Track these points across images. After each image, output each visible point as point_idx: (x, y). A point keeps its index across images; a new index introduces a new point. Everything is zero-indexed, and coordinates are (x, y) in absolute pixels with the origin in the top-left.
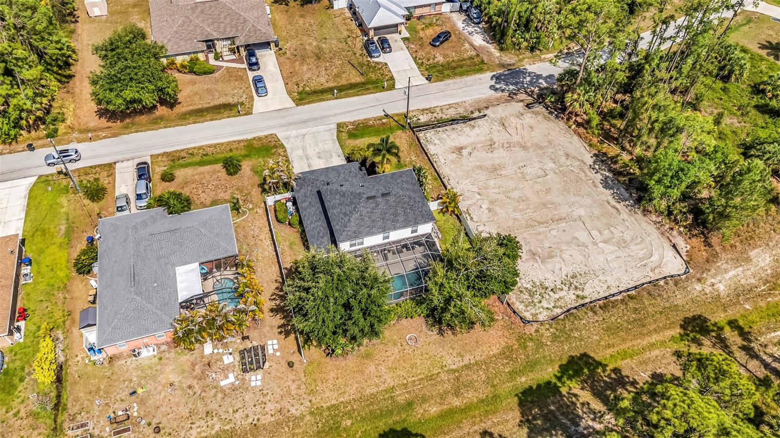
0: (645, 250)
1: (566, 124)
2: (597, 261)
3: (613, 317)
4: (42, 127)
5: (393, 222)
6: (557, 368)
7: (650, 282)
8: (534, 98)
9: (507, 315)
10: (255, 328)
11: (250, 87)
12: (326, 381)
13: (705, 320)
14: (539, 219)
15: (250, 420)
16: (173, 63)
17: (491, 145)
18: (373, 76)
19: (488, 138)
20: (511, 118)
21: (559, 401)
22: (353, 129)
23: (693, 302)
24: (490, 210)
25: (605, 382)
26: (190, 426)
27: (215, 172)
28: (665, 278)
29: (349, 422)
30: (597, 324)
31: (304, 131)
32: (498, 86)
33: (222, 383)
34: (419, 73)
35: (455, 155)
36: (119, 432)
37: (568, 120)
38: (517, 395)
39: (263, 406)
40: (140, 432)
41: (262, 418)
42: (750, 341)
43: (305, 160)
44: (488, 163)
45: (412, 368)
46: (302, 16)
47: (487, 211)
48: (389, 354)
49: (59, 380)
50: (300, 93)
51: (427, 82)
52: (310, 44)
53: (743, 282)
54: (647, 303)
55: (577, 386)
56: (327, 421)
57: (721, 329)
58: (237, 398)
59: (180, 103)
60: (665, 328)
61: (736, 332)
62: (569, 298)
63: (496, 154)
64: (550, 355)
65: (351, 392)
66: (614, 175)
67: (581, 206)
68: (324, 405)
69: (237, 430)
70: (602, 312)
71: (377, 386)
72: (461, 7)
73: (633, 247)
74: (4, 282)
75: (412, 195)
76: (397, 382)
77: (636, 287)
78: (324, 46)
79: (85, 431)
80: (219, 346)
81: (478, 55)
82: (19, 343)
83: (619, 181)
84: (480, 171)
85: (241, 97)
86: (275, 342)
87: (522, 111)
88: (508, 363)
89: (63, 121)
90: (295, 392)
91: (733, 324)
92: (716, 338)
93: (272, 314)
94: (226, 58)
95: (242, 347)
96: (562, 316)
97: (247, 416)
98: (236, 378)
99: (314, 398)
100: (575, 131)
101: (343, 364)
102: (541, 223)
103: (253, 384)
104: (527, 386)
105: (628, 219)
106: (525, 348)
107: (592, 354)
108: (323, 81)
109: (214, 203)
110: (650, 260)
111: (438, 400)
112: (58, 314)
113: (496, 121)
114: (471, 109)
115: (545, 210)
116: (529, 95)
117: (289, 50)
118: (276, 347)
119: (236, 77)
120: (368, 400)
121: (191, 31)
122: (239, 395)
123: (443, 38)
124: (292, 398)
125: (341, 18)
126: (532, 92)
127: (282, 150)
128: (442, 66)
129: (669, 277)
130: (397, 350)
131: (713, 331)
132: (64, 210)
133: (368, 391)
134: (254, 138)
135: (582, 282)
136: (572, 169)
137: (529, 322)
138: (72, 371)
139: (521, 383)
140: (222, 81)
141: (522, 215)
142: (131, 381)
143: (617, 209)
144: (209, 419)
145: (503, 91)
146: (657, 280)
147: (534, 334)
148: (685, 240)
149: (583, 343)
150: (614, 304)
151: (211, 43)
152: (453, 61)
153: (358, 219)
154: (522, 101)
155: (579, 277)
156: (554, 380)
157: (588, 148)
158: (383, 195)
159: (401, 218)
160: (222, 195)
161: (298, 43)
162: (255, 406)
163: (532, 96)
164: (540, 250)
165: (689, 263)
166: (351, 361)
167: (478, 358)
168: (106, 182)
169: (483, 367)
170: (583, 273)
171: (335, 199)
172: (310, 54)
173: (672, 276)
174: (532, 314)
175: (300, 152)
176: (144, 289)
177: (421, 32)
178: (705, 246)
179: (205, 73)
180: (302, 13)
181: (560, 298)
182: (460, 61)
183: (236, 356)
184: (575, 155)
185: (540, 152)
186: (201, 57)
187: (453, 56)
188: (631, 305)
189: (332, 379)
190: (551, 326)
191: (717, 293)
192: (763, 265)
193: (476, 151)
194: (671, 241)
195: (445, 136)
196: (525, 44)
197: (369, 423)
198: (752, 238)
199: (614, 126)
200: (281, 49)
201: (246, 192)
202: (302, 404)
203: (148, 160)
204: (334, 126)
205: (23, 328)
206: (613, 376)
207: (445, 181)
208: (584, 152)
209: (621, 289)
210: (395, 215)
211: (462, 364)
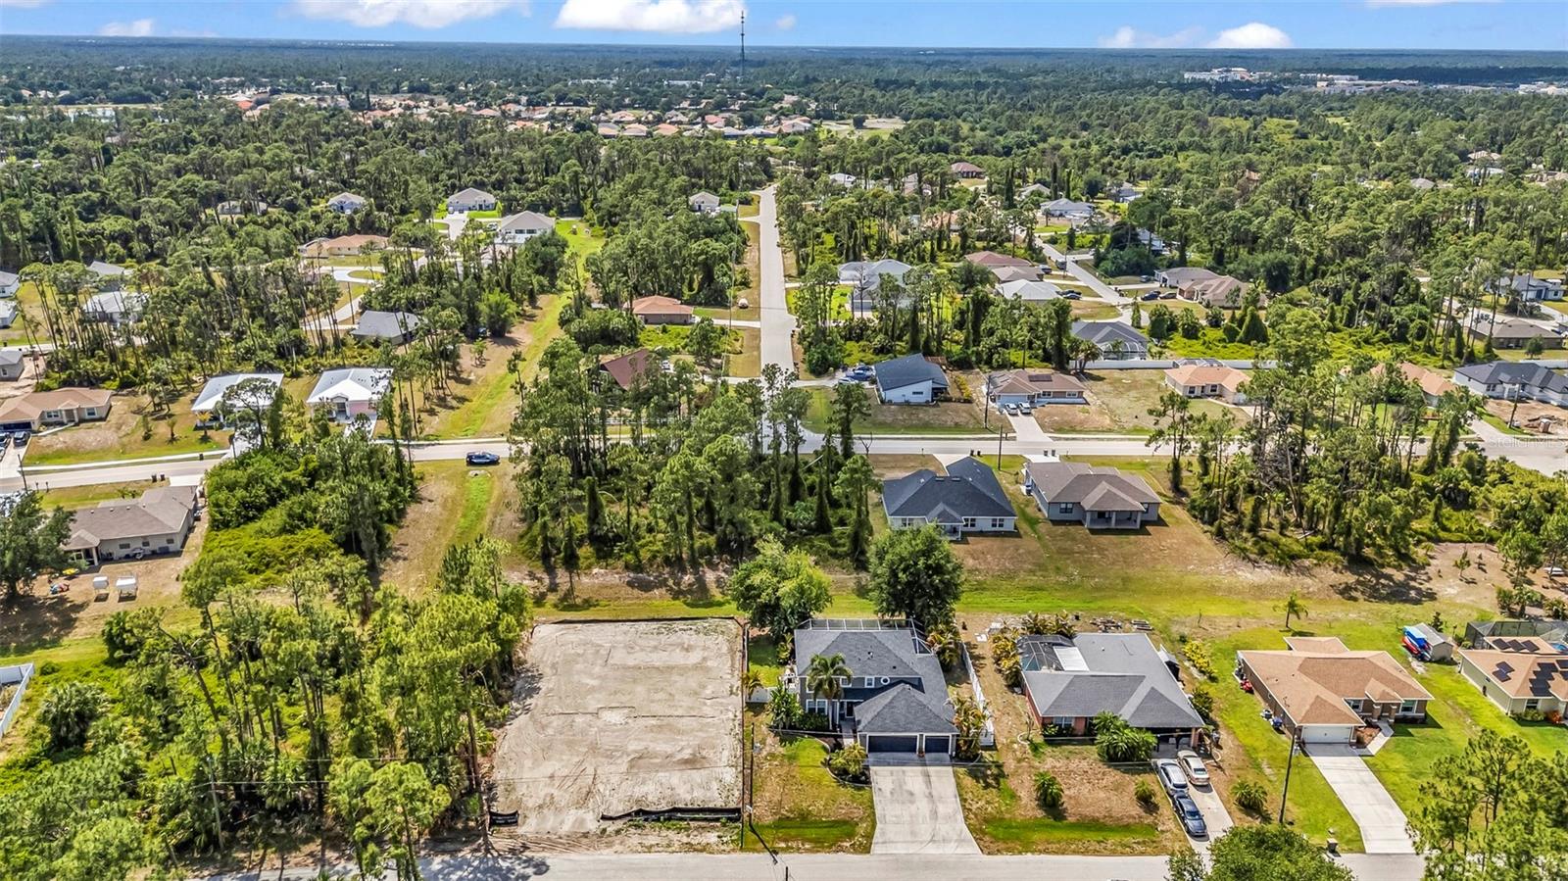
20: (565, 801)
27: (1078, 800)
31: (930, 847)
32: (530, 869)
43: (934, 793)
127: (972, 823)
134: (1020, 853)
136: (557, 708)
145: (529, 861)
160: (1059, 764)
175: (941, 809)
184: (531, 726)
185: (577, 737)
204: (876, 849)
205: (1237, 679)
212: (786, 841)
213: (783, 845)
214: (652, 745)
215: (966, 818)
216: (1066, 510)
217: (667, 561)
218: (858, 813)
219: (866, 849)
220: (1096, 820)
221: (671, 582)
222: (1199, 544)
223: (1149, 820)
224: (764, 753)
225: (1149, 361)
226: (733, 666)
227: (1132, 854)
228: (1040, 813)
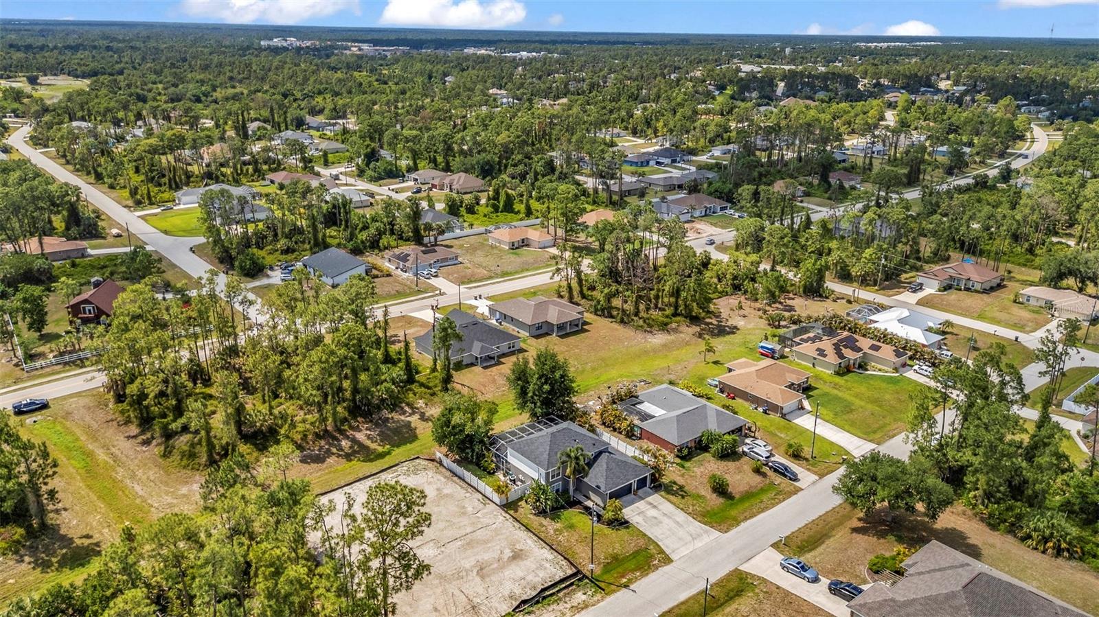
22: (651, 560)
31: (699, 543)
50: (752, 584)
134: (738, 525)
212: (623, 577)
214: (479, 558)
215: (694, 518)
216: (539, 328)
217: (318, 436)
218: (642, 542)
219: (669, 560)
220: (747, 492)
221: (334, 450)
222: (617, 329)
223: (768, 481)
224: (552, 532)
225: (467, 231)
226: (462, 487)
227: (781, 502)
228: (721, 500)
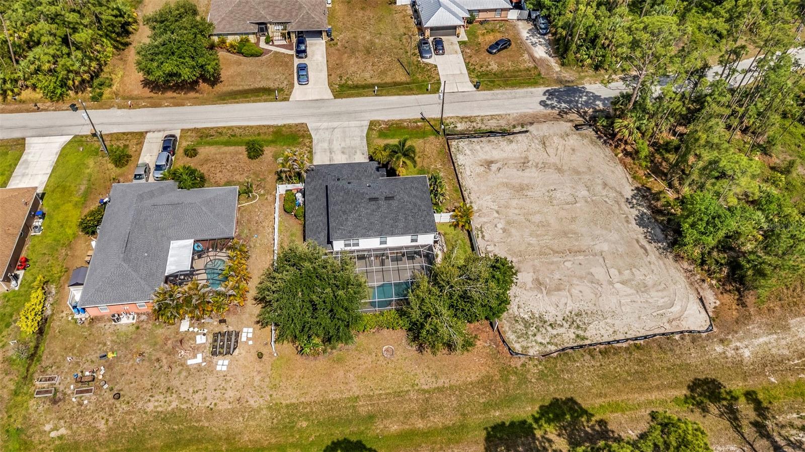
0: (666, 299)
1: (613, 151)
2: (609, 302)
3: (613, 365)
4: (89, 89)
5: (392, 227)
6: (537, 408)
7: (663, 334)
8: (585, 119)
9: (495, 343)
10: (235, 313)
11: (293, 74)
12: (292, 378)
13: (719, 386)
14: (555, 248)
15: (208, 404)
16: (223, 42)
17: (524, 163)
18: (419, 77)
19: (523, 155)
20: (555, 138)
21: (530, 444)
22: (385, 128)
23: (709, 364)
24: (504, 230)
25: (586, 433)
26: (149, 398)
27: (237, 153)
28: (682, 332)
29: (305, 424)
30: (592, 369)
31: (335, 124)
32: (549, 102)
33: (190, 362)
34: (468, 79)
35: (482, 169)
36: (82, 392)
37: (616, 147)
38: (486, 429)
39: (223, 391)
40: (100, 396)
41: (220, 403)
42: (766, 418)
43: (328, 154)
44: (516, 182)
45: (382, 381)
46: (363, 9)
47: (501, 231)
48: (361, 362)
49: (41, 332)
50: (341, 86)
51: (475, 89)
52: (363, 38)
53: (774, 351)
54: (654, 356)
55: (554, 432)
56: (283, 419)
57: (736, 399)
58: (200, 379)
59: (221, 82)
60: (670, 386)
61: (752, 406)
62: (568, 336)
63: (527, 173)
64: (532, 393)
65: (314, 393)
66: (653, 212)
67: (606, 241)
68: (284, 403)
69: (192, 411)
70: (601, 357)
71: (341, 392)
72: (530, 15)
73: (653, 293)
74: (11, 230)
75: (419, 202)
76: (363, 392)
77: (645, 337)
78: (377, 41)
79: (52, 384)
80: (196, 325)
81: (536, 68)
82: (14, 291)
83: (656, 220)
84: (505, 189)
85: (282, 83)
86: (251, 330)
87: (568, 131)
88: (485, 394)
89: (110, 86)
90: (258, 384)
91: (750, 395)
92: (726, 407)
93: (254, 302)
94: (276, 43)
95: (217, 330)
96: (555, 354)
97: (206, 399)
98: (204, 359)
99: (275, 393)
100: (621, 160)
101: (312, 364)
102: (557, 252)
103: (219, 368)
104: (499, 421)
105: (656, 262)
106: (506, 381)
107: (579, 401)
108: (368, 76)
109: (228, 183)
110: (670, 310)
111: (402, 419)
112: (56, 270)
113: (537, 139)
114: (514, 123)
115: (565, 239)
116: (581, 116)
117: (341, 42)
118: (250, 335)
119: (282, 62)
120: (329, 405)
121: (246, 12)
122: (202, 377)
123: (502, 45)
124: (253, 389)
125: (402, 14)
126: (585, 112)
127: (308, 140)
128: (495, 74)
129: (687, 331)
130: (370, 360)
131: (725, 399)
132: (88, 171)
133: (331, 396)
135: (586, 322)
136: (607, 199)
137: (517, 354)
138: (55, 325)
139: (494, 416)
140: (267, 65)
141: (539, 241)
142: (105, 344)
143: (646, 250)
144: (168, 394)
145: (553, 108)
146: (672, 333)
147: (519, 368)
148: (716, 295)
149: (572, 387)
150: (617, 352)
151: (264, 26)
152: (507, 71)
153: (355, 219)
154: (571, 121)
155: (584, 315)
156: (530, 421)
157: (630, 180)
158: (387, 198)
159: (401, 225)
160: (238, 177)
161: (352, 35)
162: (215, 390)
163: (583, 118)
164: (548, 281)
165: (714, 320)
166: (322, 363)
167: (453, 383)
168: (134, 149)
169: (457, 392)
170: (589, 312)
171: (339, 195)
172: (361, 47)
173: (690, 332)
174: (522, 347)
175: (326, 145)
176: (133, 257)
177: (480, 37)
178: (738, 305)
179: (252, 55)
180: (364, 5)
181: (557, 334)
182: (514, 71)
183: (209, 337)
184: (615, 185)
185: (576, 177)
186: (252, 39)
187: (509, 65)
188: (636, 355)
189: (297, 377)
190: (540, 362)
191: (740, 359)
192: (802, 337)
193: (506, 167)
194: (699, 293)
195: (479, 147)
196: (589, 61)
197: (325, 428)
198: (795, 304)
199: (666, 160)
200: (332, 40)
201: (261, 177)
202: (262, 397)
203: (178, 133)
204: (367, 123)
205: (21, 277)
206: (597, 428)
207: (466, 194)
208: (625, 184)
209: (628, 336)
210: (396, 220)
211: (435, 386)
212: (418, 127)
213: (419, 124)
215: (311, 142)
219: (372, 123)
